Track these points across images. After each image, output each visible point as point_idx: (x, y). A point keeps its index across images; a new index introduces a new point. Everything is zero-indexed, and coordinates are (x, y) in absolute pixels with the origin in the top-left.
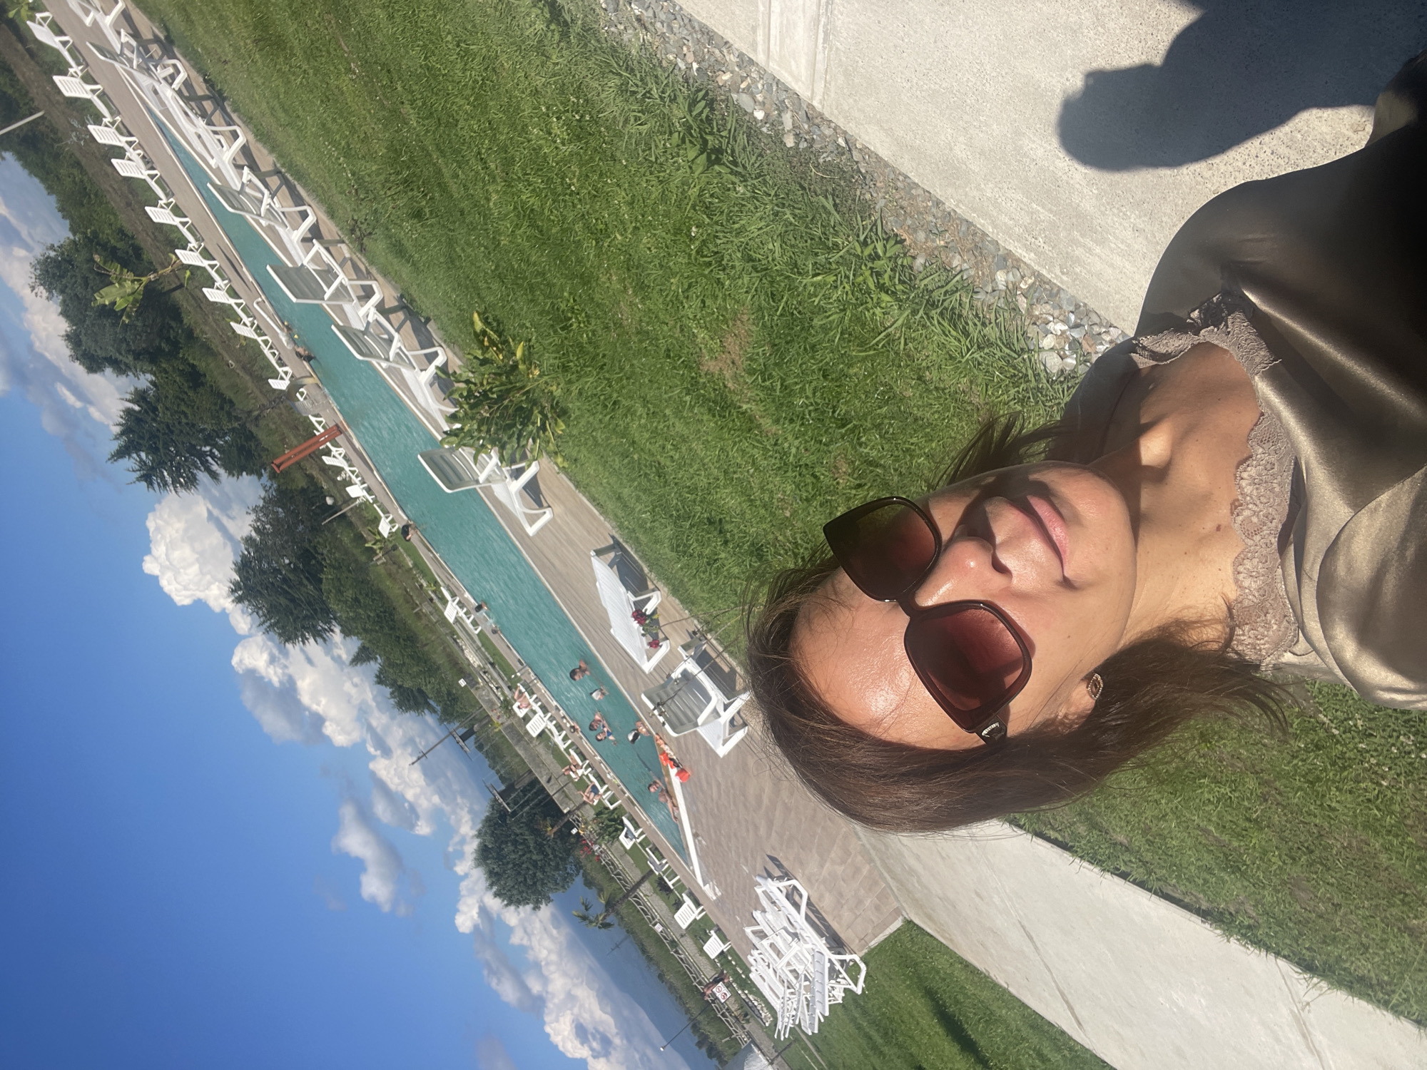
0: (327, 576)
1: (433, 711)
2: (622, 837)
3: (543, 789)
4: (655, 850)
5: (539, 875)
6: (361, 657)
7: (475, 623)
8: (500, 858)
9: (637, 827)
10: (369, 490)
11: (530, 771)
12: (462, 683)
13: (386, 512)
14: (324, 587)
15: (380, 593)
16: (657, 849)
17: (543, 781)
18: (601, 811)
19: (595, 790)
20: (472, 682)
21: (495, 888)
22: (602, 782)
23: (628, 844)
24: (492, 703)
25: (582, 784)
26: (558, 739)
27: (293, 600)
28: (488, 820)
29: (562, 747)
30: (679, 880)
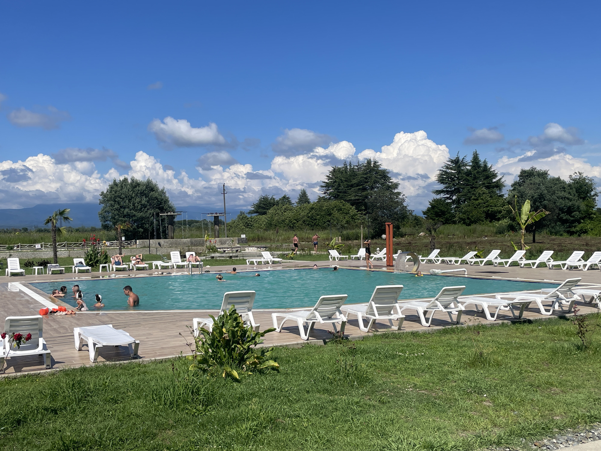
0: (353, 210)
1: (251, 212)
2: (82, 260)
3: (159, 238)
4: (61, 272)
5: (117, 206)
6: (304, 197)
7: (252, 263)
8: (142, 194)
9: (81, 272)
10: (358, 259)
11: (172, 238)
12: (243, 236)
13: (341, 259)
14: (348, 205)
15: (324, 228)
16: (61, 273)
17: (162, 241)
18: (106, 259)
19: (118, 263)
20: (241, 241)
21: (130, 181)
22: (118, 270)
23: (76, 261)
24: (222, 243)
25: (127, 259)
26: (159, 263)
27: (352, 186)
28: (166, 201)
29: (155, 263)
30: (35, 274)
